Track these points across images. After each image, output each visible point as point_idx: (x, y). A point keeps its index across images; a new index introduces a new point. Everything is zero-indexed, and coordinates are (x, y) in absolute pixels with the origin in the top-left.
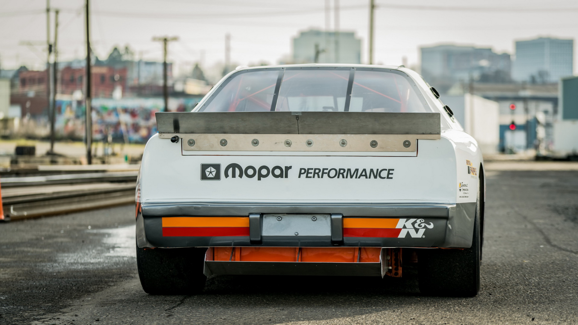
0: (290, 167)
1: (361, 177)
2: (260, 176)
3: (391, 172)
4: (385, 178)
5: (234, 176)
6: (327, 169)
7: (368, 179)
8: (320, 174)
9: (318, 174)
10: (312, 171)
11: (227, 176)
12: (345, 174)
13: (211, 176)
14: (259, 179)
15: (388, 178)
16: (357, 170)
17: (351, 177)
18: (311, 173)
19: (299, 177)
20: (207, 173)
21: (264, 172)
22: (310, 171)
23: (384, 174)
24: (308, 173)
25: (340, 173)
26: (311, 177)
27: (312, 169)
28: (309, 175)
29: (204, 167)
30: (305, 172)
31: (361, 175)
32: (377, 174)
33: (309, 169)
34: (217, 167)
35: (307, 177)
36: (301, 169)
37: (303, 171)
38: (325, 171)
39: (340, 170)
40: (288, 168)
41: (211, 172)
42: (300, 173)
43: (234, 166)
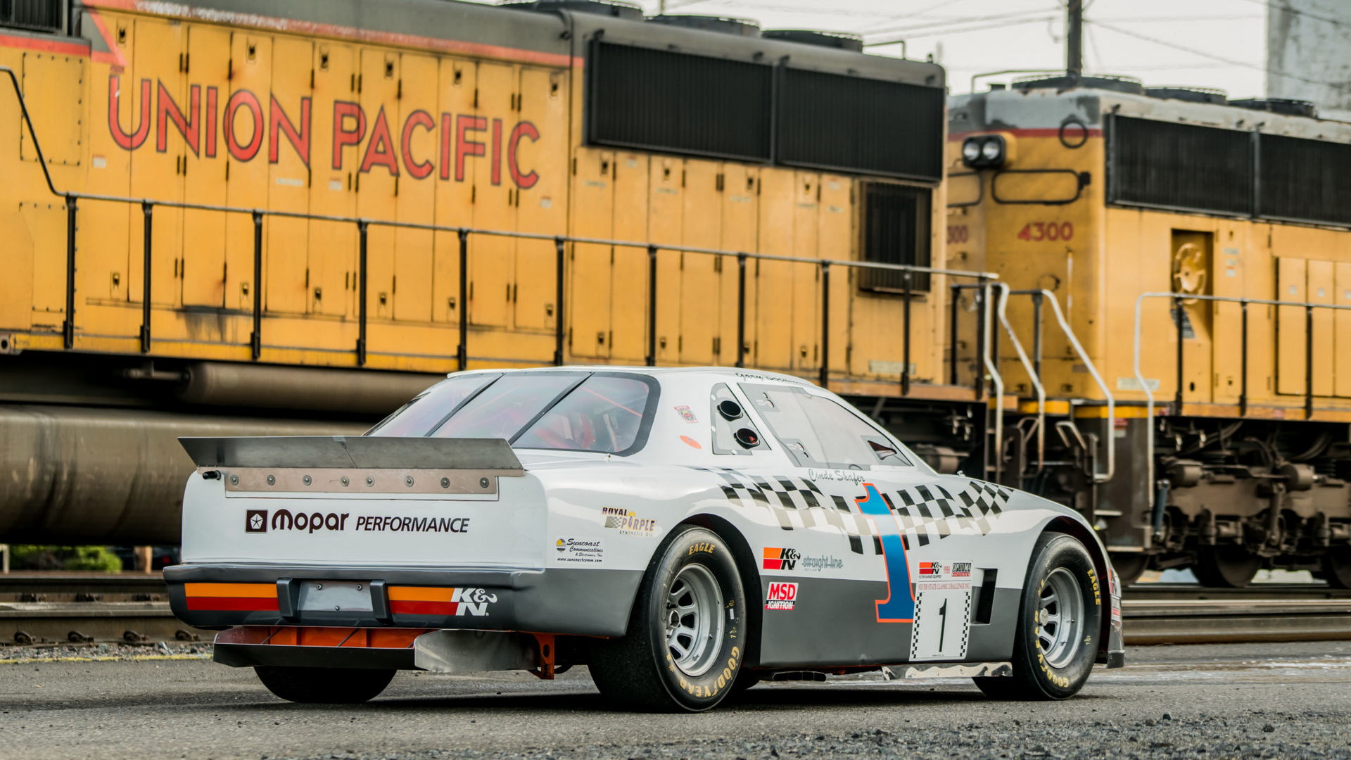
0: (347, 515)
1: (430, 529)
2: (313, 527)
3: (466, 522)
4: (457, 531)
5: (282, 527)
6: (390, 518)
7: (438, 532)
8: (382, 525)
9: (379, 524)
10: (372, 521)
11: (274, 527)
12: (411, 525)
13: (256, 527)
14: (311, 532)
15: (462, 531)
16: (425, 520)
17: (418, 529)
18: (371, 523)
19: (357, 529)
20: (253, 523)
21: (317, 521)
22: (370, 521)
23: (457, 526)
24: (368, 523)
25: (404, 524)
26: (370, 529)
27: (372, 518)
28: (369, 526)
29: (250, 514)
30: (364, 522)
31: (430, 527)
32: (448, 526)
33: (368, 518)
34: (264, 514)
35: (366, 529)
36: (360, 518)
37: (362, 521)
38: (388, 521)
39: (405, 519)
40: (344, 516)
41: (257, 521)
42: (359, 524)
43: (283, 513)
